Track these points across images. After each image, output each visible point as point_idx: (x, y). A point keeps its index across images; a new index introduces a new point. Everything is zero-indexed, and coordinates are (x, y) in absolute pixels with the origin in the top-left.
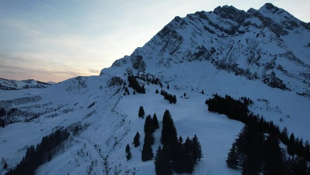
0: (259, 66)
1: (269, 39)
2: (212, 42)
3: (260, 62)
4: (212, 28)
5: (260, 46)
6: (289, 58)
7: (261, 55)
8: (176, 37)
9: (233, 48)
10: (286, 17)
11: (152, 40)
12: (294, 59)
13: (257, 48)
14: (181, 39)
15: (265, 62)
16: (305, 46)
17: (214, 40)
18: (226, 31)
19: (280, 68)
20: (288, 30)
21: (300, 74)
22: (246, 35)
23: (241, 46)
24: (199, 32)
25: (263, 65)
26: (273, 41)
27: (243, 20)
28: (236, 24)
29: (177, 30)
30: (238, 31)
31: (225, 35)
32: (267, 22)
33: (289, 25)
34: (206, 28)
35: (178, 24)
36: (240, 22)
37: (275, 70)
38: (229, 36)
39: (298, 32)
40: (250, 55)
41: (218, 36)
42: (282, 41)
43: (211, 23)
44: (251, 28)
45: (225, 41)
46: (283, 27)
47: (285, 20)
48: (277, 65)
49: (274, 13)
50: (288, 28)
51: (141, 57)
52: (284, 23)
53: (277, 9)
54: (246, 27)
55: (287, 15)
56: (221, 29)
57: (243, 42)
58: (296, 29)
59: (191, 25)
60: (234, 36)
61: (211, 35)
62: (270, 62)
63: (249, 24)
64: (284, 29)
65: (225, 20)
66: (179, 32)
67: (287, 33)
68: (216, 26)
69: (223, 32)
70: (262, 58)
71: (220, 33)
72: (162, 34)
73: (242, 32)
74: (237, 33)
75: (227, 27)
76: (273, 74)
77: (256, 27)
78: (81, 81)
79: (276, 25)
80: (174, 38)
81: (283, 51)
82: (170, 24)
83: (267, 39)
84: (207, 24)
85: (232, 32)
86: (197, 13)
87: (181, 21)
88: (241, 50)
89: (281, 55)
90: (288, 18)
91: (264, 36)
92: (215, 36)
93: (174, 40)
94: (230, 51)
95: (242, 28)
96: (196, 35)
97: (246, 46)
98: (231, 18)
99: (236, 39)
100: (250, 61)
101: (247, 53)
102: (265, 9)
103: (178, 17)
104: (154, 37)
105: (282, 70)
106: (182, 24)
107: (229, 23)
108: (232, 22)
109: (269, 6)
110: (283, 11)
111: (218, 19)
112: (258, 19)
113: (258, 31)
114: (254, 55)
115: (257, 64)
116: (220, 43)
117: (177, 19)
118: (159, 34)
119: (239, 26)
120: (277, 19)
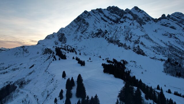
0: (131, 42)
1: (136, 27)
2: (106, 27)
3: (132, 39)
4: (105, 19)
5: (132, 30)
6: (146, 38)
7: (132, 35)
8: (85, 23)
9: (117, 31)
10: (144, 15)
11: (70, 24)
12: (149, 38)
13: (130, 32)
14: (87, 24)
15: (134, 40)
16: (154, 31)
17: (107, 26)
18: (114, 21)
19: (142, 43)
20: (145, 22)
21: (152, 47)
22: (124, 24)
23: (121, 30)
24: (98, 20)
25: (133, 41)
26: (138, 28)
27: (123, 15)
28: (119, 17)
29: (85, 19)
30: (120, 21)
31: (113, 23)
32: (135, 17)
33: (146, 19)
34: (102, 19)
35: (86, 15)
36: (121, 16)
37: (139, 45)
38: (115, 24)
39: (150, 24)
40: (126, 35)
41: (109, 23)
42: (143, 28)
43: (105, 16)
44: (127, 20)
45: (113, 27)
46: (143, 20)
47: (144, 16)
48: (140, 42)
49: (139, 12)
50: (146, 21)
51: (63, 35)
52: (144, 18)
53: (140, 10)
54: (124, 19)
55: (145, 14)
56: (111, 20)
57: (123, 28)
58: (149, 22)
59: (93, 16)
60: (118, 24)
61: (105, 22)
62: (137, 40)
63: (126, 17)
64: (144, 21)
65: (113, 14)
66: (87, 20)
67: (145, 24)
68: (108, 18)
69: (112, 21)
70: (133, 37)
71: (110, 22)
72: (76, 21)
73: (122, 22)
74: (119, 22)
75: (114, 18)
76: (139, 46)
77: (130, 19)
78: (25, 49)
79: (140, 19)
80: (83, 23)
81: (143, 34)
82: (81, 15)
83: (135, 27)
84: (103, 16)
85: (117, 21)
86: (97, 9)
87: (88, 14)
88: (122, 32)
89: (142, 36)
90: (146, 16)
91: (134, 25)
92: (107, 23)
93: (84, 25)
94: (115, 32)
95: (122, 20)
96: (96, 22)
97: (124, 30)
98: (116, 13)
99: (119, 25)
100: (126, 39)
101: (125, 34)
102: (134, 10)
103: (86, 11)
104: (72, 23)
105: (143, 45)
106: (88, 15)
107: (115, 16)
108: (117, 16)
109: (136, 8)
110: (143, 11)
111: (109, 13)
112: (131, 15)
113: (131, 22)
114: (128, 35)
115: (130, 41)
116: (110, 28)
117: (86, 12)
118: (74, 20)
119: (121, 18)
120: (140, 16)
